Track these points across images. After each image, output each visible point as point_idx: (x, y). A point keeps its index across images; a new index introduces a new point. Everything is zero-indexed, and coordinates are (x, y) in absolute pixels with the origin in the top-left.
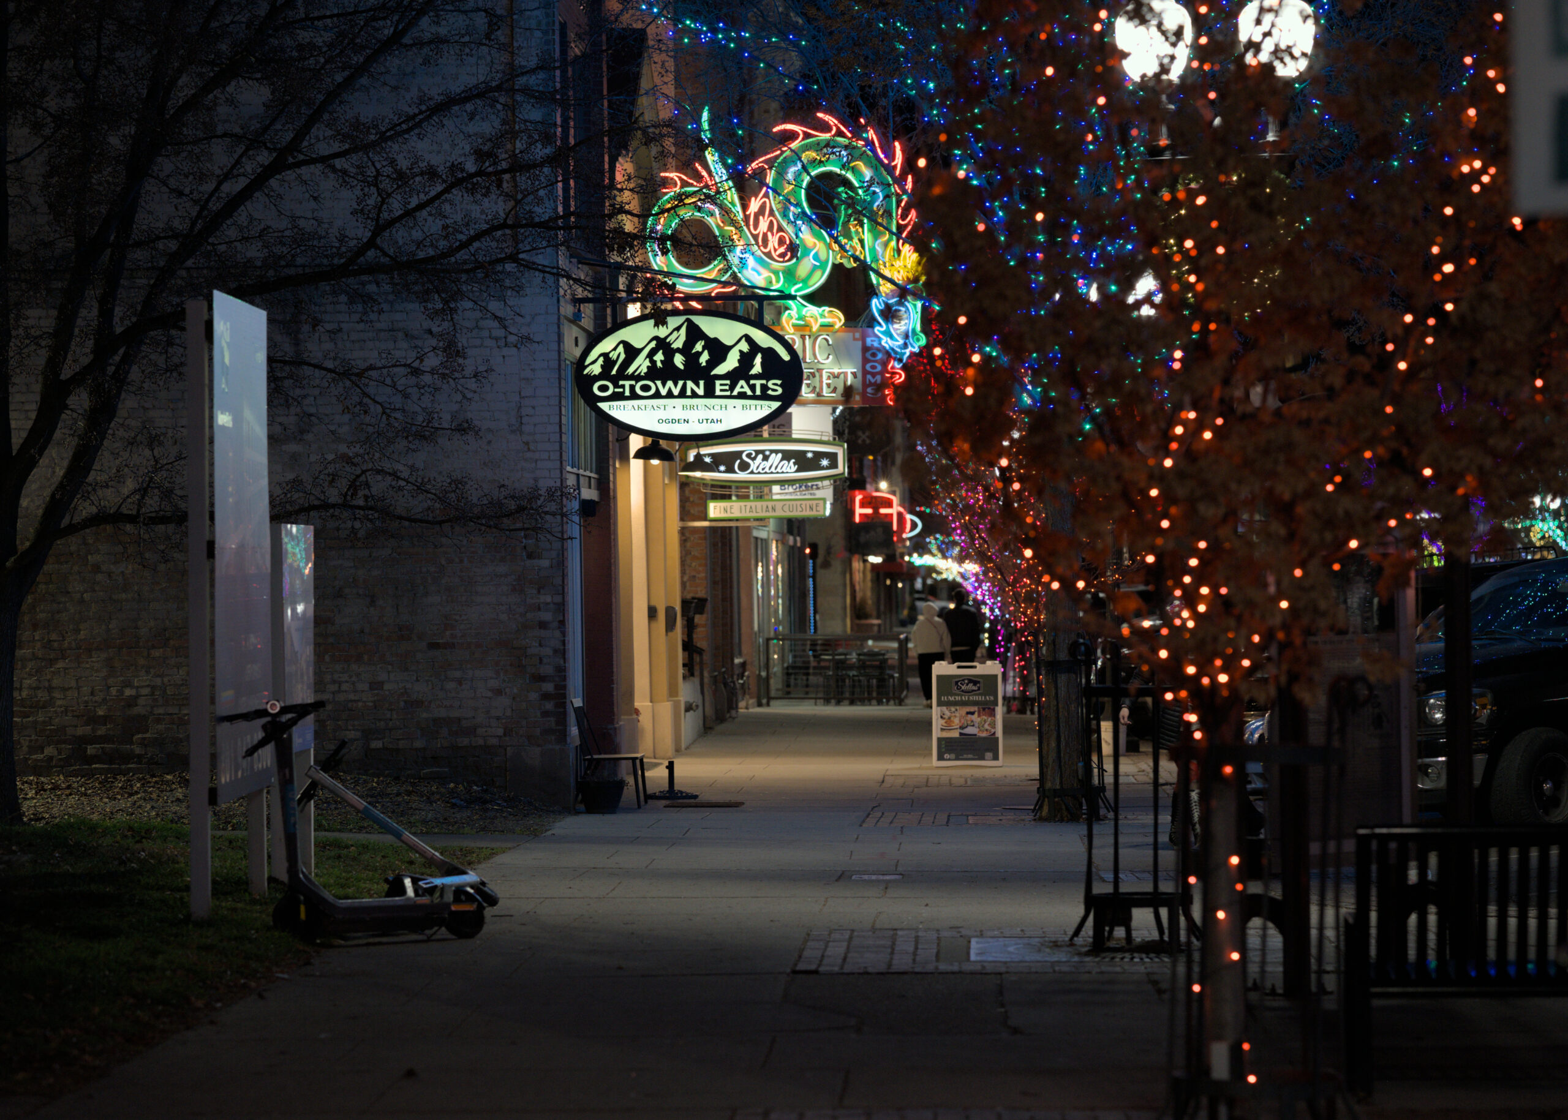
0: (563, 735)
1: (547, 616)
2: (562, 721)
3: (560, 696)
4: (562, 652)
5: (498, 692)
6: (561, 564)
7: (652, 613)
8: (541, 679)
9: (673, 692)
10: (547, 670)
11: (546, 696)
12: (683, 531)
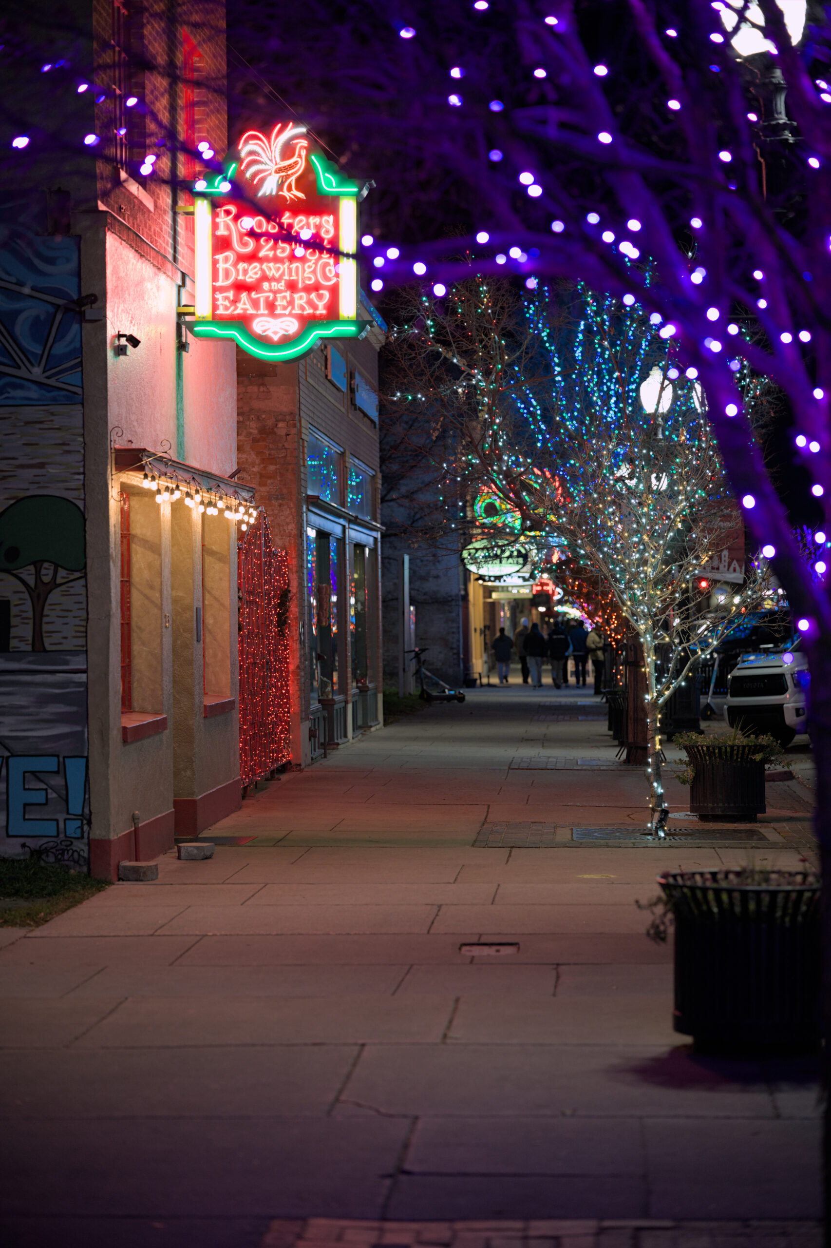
0: (459, 666)
1: (455, 630)
2: (459, 661)
3: (458, 654)
4: (458, 641)
5: (440, 652)
6: (458, 615)
7: (475, 630)
8: (452, 648)
9: (481, 657)
10: (455, 646)
11: (454, 654)
12: (485, 603)
